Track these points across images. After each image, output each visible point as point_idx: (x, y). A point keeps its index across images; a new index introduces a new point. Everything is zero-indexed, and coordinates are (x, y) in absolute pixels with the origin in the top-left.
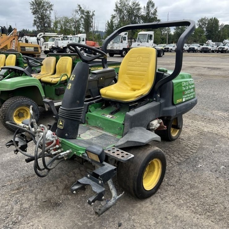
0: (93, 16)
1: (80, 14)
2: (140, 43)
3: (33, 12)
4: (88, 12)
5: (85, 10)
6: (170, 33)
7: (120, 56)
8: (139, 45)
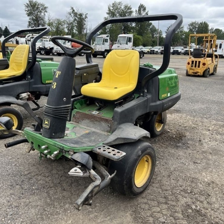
0: (86, 18)
1: (73, 17)
2: (120, 45)
3: (27, 14)
4: (81, 15)
5: (78, 12)
6: (162, 36)
7: (102, 56)
8: (118, 47)
